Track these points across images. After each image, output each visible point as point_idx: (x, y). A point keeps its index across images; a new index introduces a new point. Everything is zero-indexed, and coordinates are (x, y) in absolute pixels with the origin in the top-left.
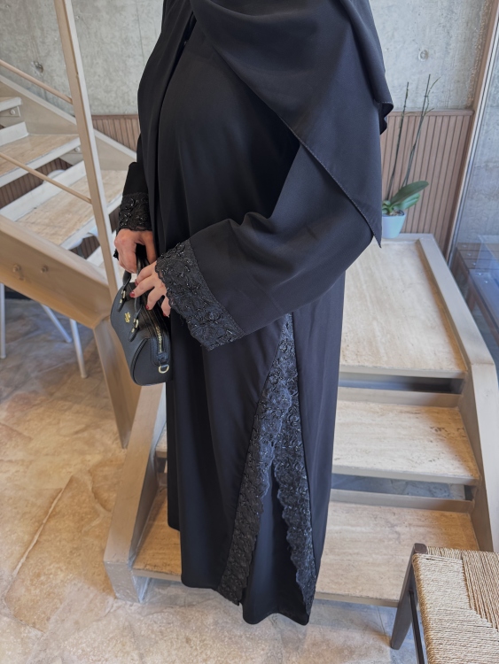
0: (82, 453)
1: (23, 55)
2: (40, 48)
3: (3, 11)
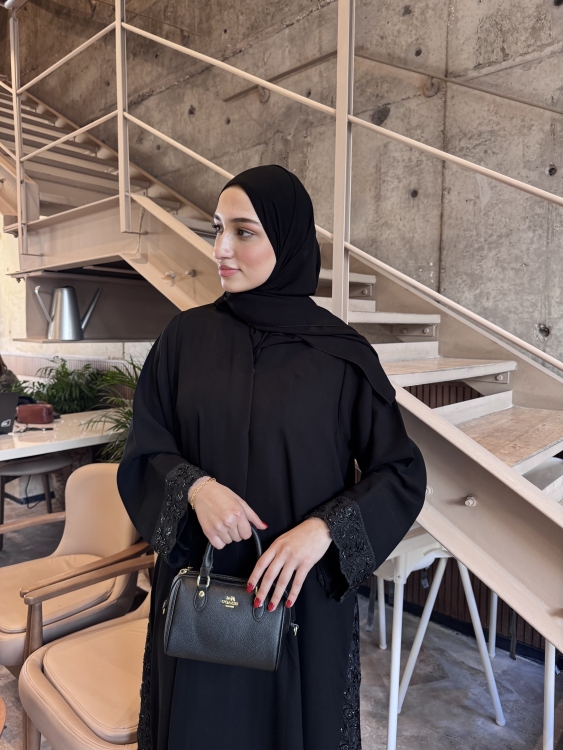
1: (526, 316)
2: (553, 309)
3: (517, 271)
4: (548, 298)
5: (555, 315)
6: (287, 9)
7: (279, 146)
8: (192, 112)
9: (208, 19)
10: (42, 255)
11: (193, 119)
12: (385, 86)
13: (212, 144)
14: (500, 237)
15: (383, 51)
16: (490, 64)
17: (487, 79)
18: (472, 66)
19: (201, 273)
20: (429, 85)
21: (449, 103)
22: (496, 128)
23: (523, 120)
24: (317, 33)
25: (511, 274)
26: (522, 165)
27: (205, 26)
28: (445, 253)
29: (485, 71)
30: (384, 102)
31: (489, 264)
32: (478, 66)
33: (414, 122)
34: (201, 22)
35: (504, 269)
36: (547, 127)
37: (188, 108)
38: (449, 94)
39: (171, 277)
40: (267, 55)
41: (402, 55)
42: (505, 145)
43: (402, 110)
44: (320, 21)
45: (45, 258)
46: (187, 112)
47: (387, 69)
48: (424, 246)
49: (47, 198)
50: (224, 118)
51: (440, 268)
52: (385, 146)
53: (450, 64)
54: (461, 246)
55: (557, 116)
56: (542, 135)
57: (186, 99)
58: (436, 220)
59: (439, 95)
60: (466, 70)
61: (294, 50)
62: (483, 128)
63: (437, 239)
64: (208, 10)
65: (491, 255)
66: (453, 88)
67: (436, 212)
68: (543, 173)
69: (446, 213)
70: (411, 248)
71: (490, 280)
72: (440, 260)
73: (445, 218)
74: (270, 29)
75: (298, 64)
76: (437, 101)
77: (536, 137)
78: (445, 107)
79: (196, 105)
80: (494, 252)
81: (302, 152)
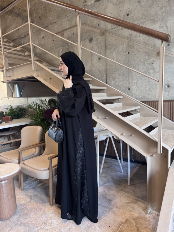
0: (130, 211)
1: (125, 86)
2: (130, 84)
3: (122, 76)
4: (129, 82)
5: (131, 86)
6: (67, 12)
7: (67, 47)
8: (43, 38)
9: (46, 14)
10: (10, 76)
11: (44, 40)
12: (92, 33)
13: (49, 46)
14: (119, 68)
15: (91, 24)
16: (114, 28)
17: (114, 32)
18: (110, 29)
19: (52, 78)
20: (101, 33)
21: (106, 37)
22: (117, 43)
23: (122, 42)
24: (74, 19)
25: (121, 77)
26: (122, 52)
27: (45, 15)
28: (107, 73)
29: (113, 30)
30: (91, 37)
31: (117, 75)
32: (112, 29)
33: (99, 42)
34: (44, 14)
35: (120, 76)
36: (127, 43)
37: (42, 37)
38: (106, 36)
39: (45, 80)
40: (62, 24)
41: (95, 25)
42: (119, 47)
43: (96, 39)
44: (75, 16)
45: (11, 77)
46: (42, 38)
47: (92, 29)
48: (103, 71)
49: (10, 62)
50: (52, 40)
51: (106, 76)
52: (92, 47)
53: (106, 28)
54: (111, 71)
55: (129, 41)
56: (126, 45)
57: (41, 34)
58: (105, 65)
59: (104, 35)
60: (109, 30)
61: (69, 23)
62: (114, 43)
63: (105, 69)
64: (46, 11)
65: (117, 73)
66: (107, 34)
67: (105, 63)
68: (127, 54)
69: (107, 63)
70: (100, 72)
71: (117, 78)
72: (106, 74)
73: (107, 64)
74: (63, 17)
75: (70, 27)
76: (103, 37)
77: (125, 45)
78: (105, 38)
79: (44, 36)
80: (118, 72)
81: (73, 49)
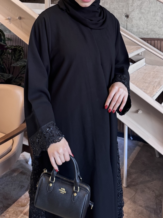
1: (120, 10)
2: (129, 8)
4: (128, 4)
5: (130, 10)
19: (24, 18)
